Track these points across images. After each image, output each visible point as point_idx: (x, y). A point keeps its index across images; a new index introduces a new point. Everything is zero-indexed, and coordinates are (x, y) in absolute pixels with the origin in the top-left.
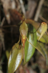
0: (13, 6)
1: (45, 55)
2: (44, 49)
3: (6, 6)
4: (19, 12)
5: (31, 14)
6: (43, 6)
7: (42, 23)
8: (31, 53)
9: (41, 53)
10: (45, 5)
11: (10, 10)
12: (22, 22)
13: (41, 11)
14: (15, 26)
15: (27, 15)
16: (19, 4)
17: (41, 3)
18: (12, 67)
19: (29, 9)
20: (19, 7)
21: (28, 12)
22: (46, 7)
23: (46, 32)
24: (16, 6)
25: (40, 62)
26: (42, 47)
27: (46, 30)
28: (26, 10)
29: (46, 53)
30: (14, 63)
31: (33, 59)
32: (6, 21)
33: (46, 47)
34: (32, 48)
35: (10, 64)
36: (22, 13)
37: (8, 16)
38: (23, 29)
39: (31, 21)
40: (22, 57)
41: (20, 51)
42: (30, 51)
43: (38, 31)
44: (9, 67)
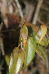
0: (11, 10)
1: (45, 59)
2: (44, 53)
3: (4, 11)
4: (17, 16)
5: (29, 18)
6: (41, 10)
7: (42, 26)
9: (41, 57)
10: (43, 8)
11: (8, 15)
12: (20, 26)
13: (39, 14)
14: (14, 30)
15: (25, 19)
16: (16, 8)
17: (39, 6)
18: (13, 72)
19: (27, 12)
20: (17, 11)
21: (26, 16)
22: (44, 10)
23: (46, 35)
24: (14, 11)
26: (42, 51)
27: (46, 32)
28: (24, 14)
30: (15, 68)
31: (32, 63)
32: (4, 25)
33: (46, 50)
35: (11, 68)
36: (20, 17)
37: (6, 21)
38: (23, 33)
42: (30, 55)
43: (37, 34)
44: (10, 71)
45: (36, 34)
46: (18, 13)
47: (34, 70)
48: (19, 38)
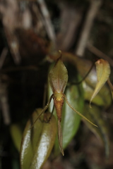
0: (27, 21)
1: (102, 136)
3: (9, 21)
5: (67, 40)
6: (97, 22)
8: (71, 129)
9: (94, 131)
11: (19, 32)
12: (48, 58)
13: (92, 32)
15: (59, 42)
17: (92, 14)
18: (31, 164)
19: (63, 27)
20: (40, 24)
22: (104, 23)
24: (34, 22)
25: (90, 149)
26: (96, 117)
28: (57, 31)
29: (104, 130)
30: (34, 155)
32: (10, 56)
34: (72, 118)
36: (47, 37)
37: (14, 46)
39: (69, 56)
40: (52, 140)
41: (47, 126)
42: (69, 125)
45: (84, 79)
46: (44, 28)
47: (76, 158)
48: (45, 86)
